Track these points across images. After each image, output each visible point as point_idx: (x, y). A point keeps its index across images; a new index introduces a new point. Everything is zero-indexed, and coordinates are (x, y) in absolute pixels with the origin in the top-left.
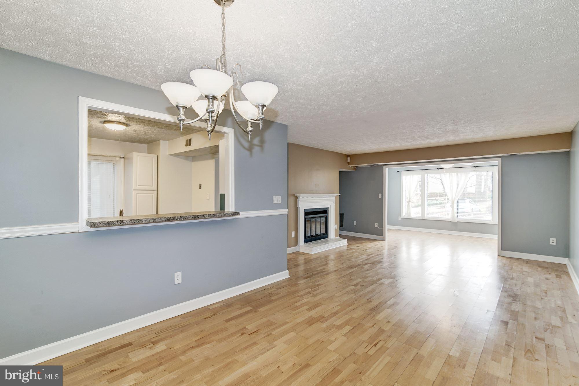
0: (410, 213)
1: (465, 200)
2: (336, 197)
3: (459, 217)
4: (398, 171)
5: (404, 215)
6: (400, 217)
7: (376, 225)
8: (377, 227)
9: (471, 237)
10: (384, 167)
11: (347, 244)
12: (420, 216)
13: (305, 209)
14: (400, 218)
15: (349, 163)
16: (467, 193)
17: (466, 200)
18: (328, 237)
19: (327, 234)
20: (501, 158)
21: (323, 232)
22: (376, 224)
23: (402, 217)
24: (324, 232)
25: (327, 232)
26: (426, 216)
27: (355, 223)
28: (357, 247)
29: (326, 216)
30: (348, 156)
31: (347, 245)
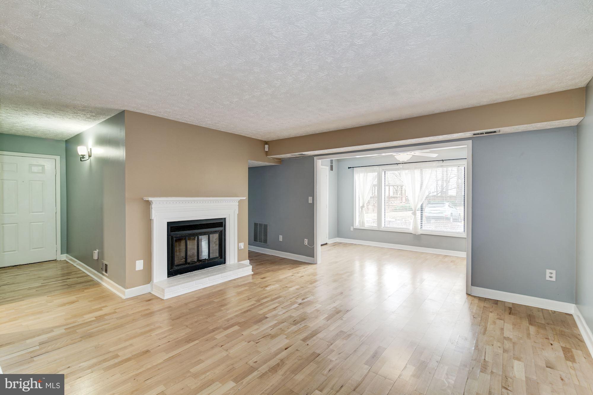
0: (363, 223)
1: (443, 203)
2: (240, 202)
3: (423, 228)
4: (349, 168)
5: (357, 224)
6: (353, 227)
7: (306, 242)
8: (307, 244)
9: (438, 255)
10: (315, 158)
11: (253, 273)
12: (376, 226)
13: (168, 222)
14: (352, 229)
15: (267, 153)
16: (448, 196)
17: (445, 203)
18: (224, 262)
19: (223, 257)
20: (471, 141)
21: (215, 254)
22: (305, 239)
23: (354, 228)
24: (217, 255)
25: (223, 254)
26: (383, 225)
27: (281, 238)
28: (262, 278)
29: (221, 231)
30: (266, 143)
31: (253, 275)
